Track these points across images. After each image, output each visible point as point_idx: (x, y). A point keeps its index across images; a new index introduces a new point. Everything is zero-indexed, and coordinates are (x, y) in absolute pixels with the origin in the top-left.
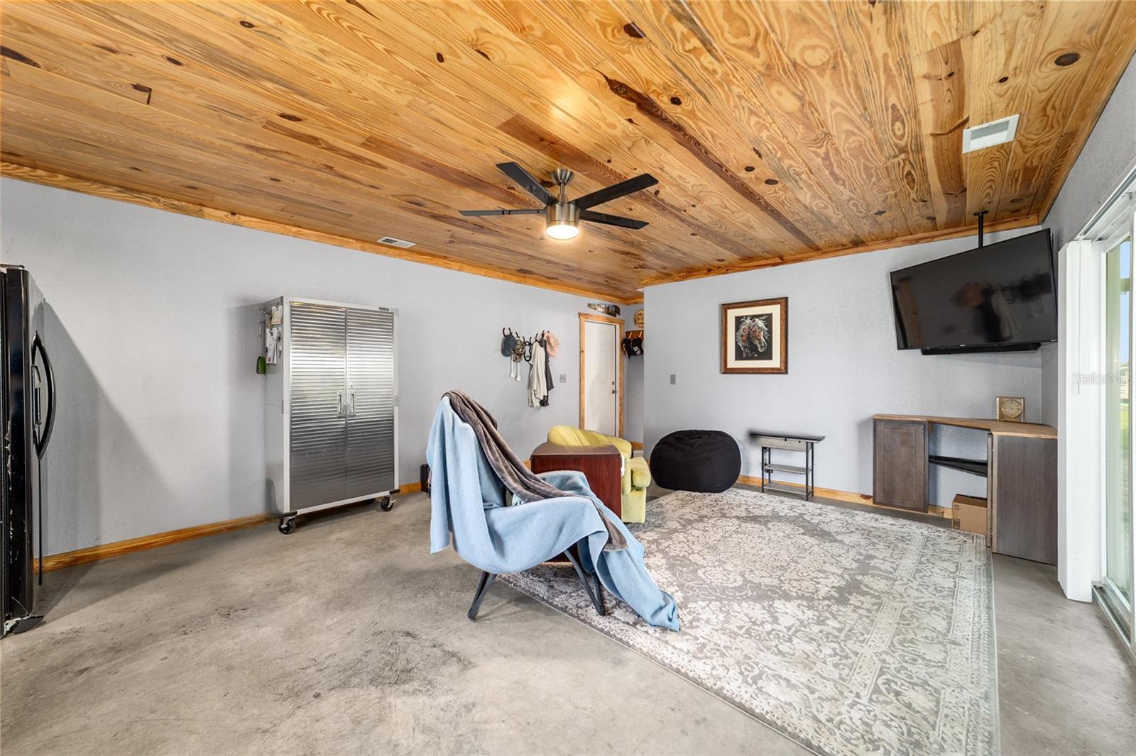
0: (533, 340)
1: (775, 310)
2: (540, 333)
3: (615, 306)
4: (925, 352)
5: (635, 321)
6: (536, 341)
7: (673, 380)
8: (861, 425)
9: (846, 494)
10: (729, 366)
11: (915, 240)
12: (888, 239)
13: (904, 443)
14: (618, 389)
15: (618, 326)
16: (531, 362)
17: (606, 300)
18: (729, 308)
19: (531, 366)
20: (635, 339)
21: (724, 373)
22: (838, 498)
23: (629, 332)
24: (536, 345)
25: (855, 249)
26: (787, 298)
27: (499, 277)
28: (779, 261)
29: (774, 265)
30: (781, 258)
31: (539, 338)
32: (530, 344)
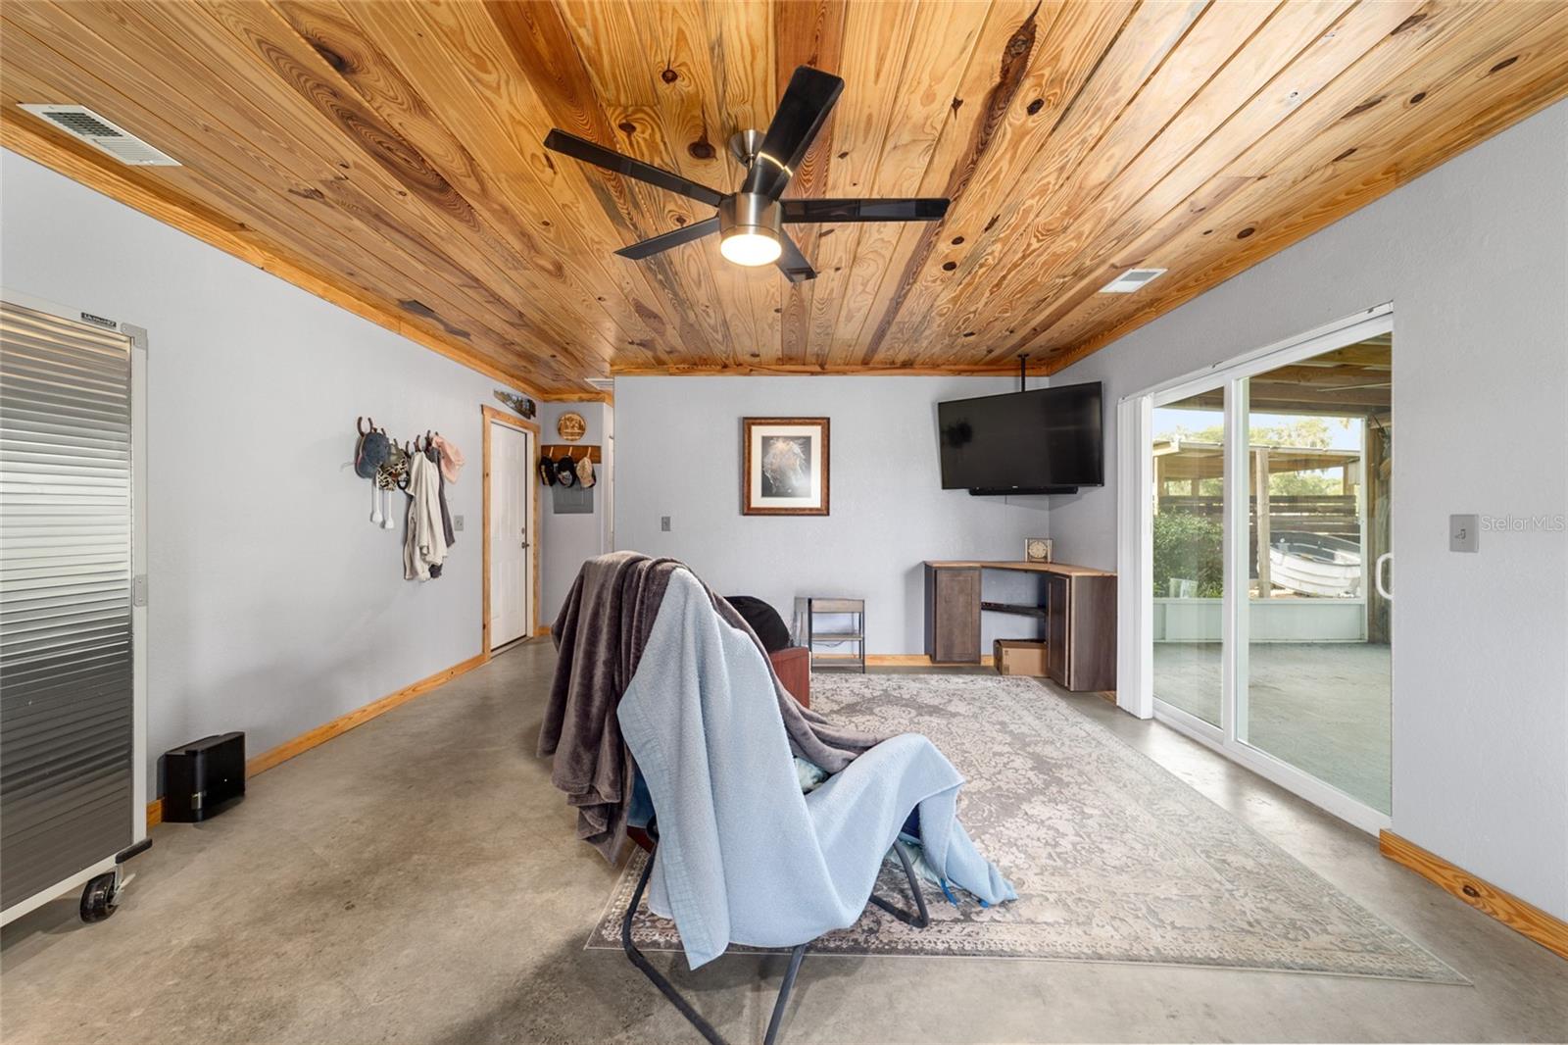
0: (412, 448)
1: (815, 433)
2: (424, 436)
3: (529, 401)
4: (974, 493)
5: (559, 430)
6: (418, 450)
7: (666, 524)
8: (910, 575)
9: (894, 657)
10: (753, 505)
11: (956, 370)
12: (933, 366)
13: (961, 591)
14: (531, 540)
15: (531, 436)
16: (410, 491)
17: (518, 388)
18: (754, 424)
19: (411, 498)
20: (564, 460)
21: (745, 514)
22: (886, 663)
23: (549, 447)
24: (419, 458)
25: (902, 371)
26: (828, 419)
27: (350, 308)
28: (818, 369)
29: (812, 373)
30: (822, 366)
31: (422, 444)
32: (408, 456)
